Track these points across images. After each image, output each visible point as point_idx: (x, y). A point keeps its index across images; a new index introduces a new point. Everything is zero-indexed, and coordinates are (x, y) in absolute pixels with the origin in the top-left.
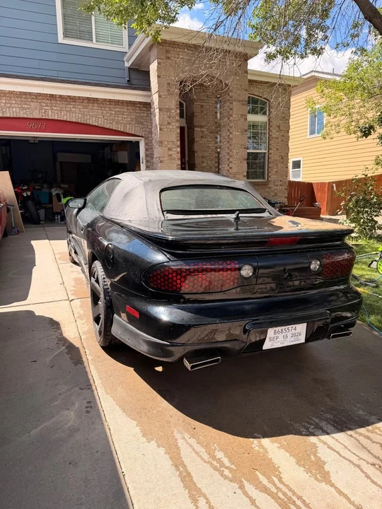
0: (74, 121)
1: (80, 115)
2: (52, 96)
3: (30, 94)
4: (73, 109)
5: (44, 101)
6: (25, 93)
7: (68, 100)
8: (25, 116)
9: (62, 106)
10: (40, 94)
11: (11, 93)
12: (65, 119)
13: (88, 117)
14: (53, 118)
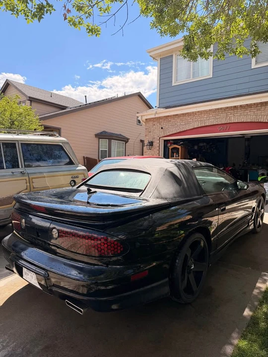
0: (249, 121)
1: (254, 116)
2: (235, 107)
3: (221, 109)
4: (249, 113)
5: (230, 111)
6: (218, 109)
7: (246, 107)
8: (217, 123)
9: (241, 112)
10: (227, 108)
11: (210, 110)
12: (243, 121)
13: (260, 116)
14: (235, 121)
